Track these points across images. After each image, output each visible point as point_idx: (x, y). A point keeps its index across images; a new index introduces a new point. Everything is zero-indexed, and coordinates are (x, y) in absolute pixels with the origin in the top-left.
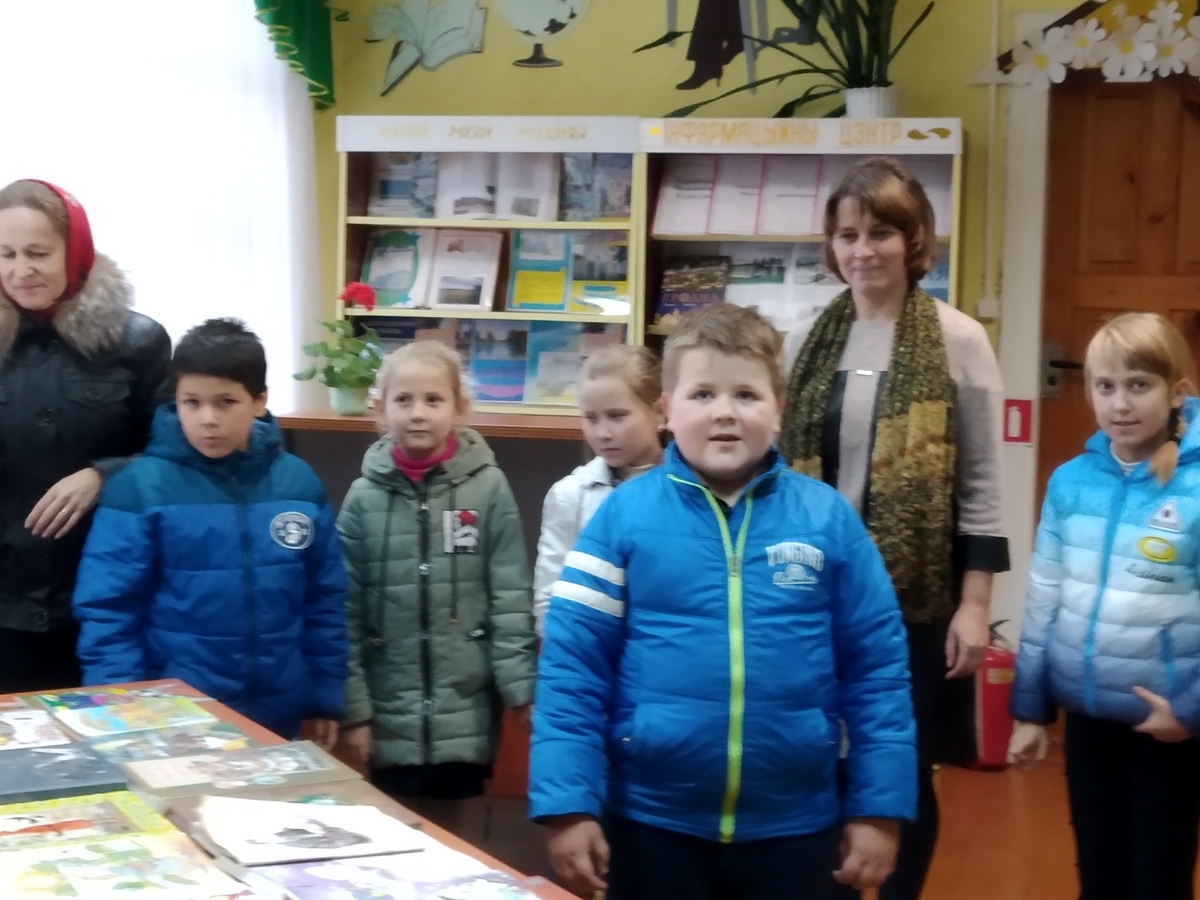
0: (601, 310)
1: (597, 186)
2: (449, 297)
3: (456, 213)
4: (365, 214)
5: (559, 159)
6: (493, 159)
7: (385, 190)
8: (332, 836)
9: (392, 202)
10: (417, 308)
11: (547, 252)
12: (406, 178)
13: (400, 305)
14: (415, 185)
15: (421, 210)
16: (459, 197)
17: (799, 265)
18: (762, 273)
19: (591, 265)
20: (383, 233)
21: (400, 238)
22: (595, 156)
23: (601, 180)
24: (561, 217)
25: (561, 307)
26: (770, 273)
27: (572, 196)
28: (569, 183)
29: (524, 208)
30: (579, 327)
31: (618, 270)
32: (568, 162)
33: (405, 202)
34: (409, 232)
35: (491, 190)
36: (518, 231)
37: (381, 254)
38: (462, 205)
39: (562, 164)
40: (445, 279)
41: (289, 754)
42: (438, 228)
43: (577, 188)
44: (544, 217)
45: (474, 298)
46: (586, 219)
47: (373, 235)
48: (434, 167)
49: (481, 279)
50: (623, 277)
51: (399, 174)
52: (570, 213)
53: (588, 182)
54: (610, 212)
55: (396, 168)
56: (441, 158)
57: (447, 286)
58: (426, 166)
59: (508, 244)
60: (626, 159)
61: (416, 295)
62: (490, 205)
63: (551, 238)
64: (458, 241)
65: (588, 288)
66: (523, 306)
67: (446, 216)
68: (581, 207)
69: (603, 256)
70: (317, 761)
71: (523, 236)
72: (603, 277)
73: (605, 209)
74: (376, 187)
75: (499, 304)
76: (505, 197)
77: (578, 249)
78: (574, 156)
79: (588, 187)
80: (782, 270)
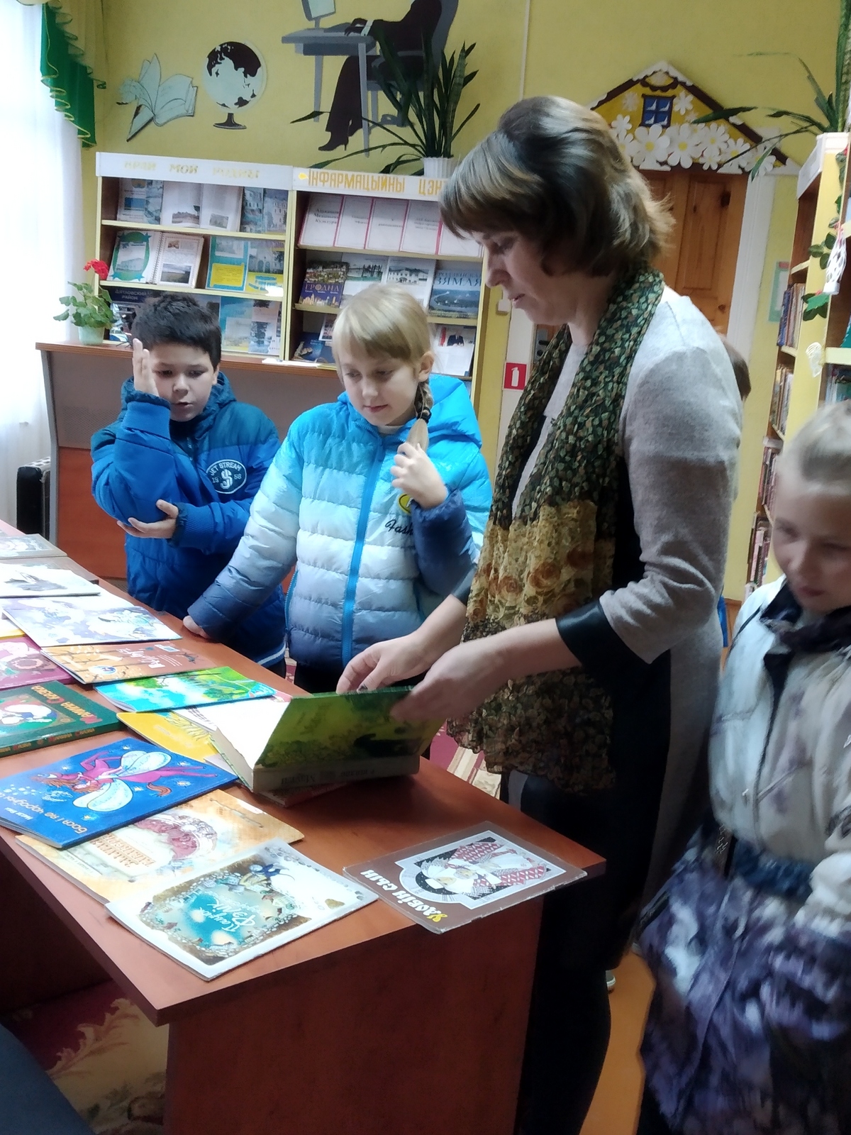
0: (267, 292)
1: (265, 211)
2: (168, 277)
3: (173, 222)
4: (115, 219)
5: (242, 191)
6: (199, 188)
7: (129, 204)
9: (133, 213)
10: (147, 283)
11: (233, 252)
12: (143, 197)
13: (137, 280)
14: (148, 202)
15: (151, 219)
16: (176, 212)
17: (390, 270)
18: (368, 275)
19: (261, 262)
20: (126, 232)
21: (137, 237)
22: (265, 191)
23: (270, 205)
24: (242, 229)
25: (241, 289)
26: (372, 275)
27: (250, 216)
28: (248, 207)
29: (218, 222)
30: (253, 303)
31: (278, 267)
32: (247, 193)
33: (141, 213)
34: (144, 233)
35: (197, 208)
36: (215, 237)
37: (124, 246)
38: (178, 217)
39: (244, 195)
40: (165, 266)
42: (163, 232)
43: (253, 211)
44: (231, 229)
45: (185, 279)
46: (259, 232)
47: (120, 233)
48: (161, 190)
49: (190, 267)
50: (281, 272)
51: (139, 194)
52: (248, 228)
53: (260, 207)
54: (274, 229)
55: (136, 190)
56: (164, 185)
57: (166, 270)
58: (155, 190)
59: (208, 249)
60: (282, 195)
61: (147, 274)
62: (197, 219)
63: (236, 243)
64: (175, 241)
65: (257, 277)
66: (216, 286)
67: (167, 224)
68: (256, 224)
69: (269, 257)
71: (218, 241)
72: (268, 271)
73: (271, 227)
74: (122, 202)
75: (201, 284)
76: (206, 214)
77: (253, 252)
78: (251, 189)
79: (260, 211)
80: (380, 273)
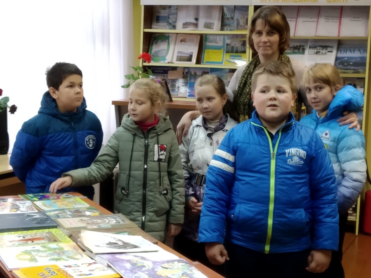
0: (237, 64)
1: (235, 18)
2: (180, 59)
3: (183, 28)
4: (151, 28)
5: (222, 8)
6: (197, 8)
7: (158, 19)
8: (126, 245)
9: (161, 24)
10: (169, 63)
11: (217, 43)
12: (166, 15)
13: (163, 62)
14: (169, 18)
15: (171, 27)
16: (185, 22)
17: (310, 47)
18: (296, 51)
19: (233, 47)
20: (157, 35)
21: (163, 37)
22: (235, 7)
23: (237, 15)
24: (222, 29)
25: (221, 63)
26: (299, 51)
27: (227, 22)
28: (225, 17)
29: (208, 26)
30: (228, 71)
31: (243, 49)
32: (225, 9)
33: (165, 24)
34: (167, 35)
35: (197, 19)
36: (206, 35)
37: (156, 43)
38: (186, 25)
39: (223, 10)
40: (179, 52)
41: (113, 218)
42: (177, 34)
43: (228, 18)
44: (216, 30)
45: (190, 59)
46: (231, 30)
47: (154, 36)
48: (176, 11)
49: (193, 52)
50: (244, 52)
51: (163, 13)
52: (225, 28)
53: (232, 16)
54: (241, 28)
55: (162, 11)
56: (178, 8)
57: (180, 55)
58: (173, 11)
59: (202, 40)
60: (246, 8)
61: (169, 58)
62: (196, 25)
63: (218, 38)
64: (184, 39)
65: (231, 56)
66: (207, 62)
67: (180, 29)
68: (230, 26)
69: (237, 44)
70: (123, 220)
71: (208, 37)
72: (237, 52)
73: (238, 27)
74: (155, 18)
75: (198, 61)
76: (201, 22)
77: (228, 41)
78: (227, 6)
79: (232, 18)
80: (304, 49)
